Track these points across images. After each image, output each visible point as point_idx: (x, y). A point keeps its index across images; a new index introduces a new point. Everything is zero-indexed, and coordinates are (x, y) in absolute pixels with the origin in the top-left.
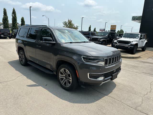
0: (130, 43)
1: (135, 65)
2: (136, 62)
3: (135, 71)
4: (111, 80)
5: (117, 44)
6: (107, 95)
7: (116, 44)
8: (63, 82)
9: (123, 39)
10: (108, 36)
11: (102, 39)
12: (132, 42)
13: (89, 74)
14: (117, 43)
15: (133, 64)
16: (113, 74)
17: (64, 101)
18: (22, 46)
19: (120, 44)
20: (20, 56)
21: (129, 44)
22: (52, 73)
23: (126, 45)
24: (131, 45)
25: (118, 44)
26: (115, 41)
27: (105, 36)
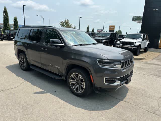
1: (141, 67)
2: (142, 64)
3: (143, 73)
4: (125, 84)
5: (120, 45)
6: (122, 100)
9: (125, 40)
10: (110, 37)
11: (104, 41)
12: (136, 43)
13: (106, 79)
15: (139, 66)
16: (128, 78)
17: (78, 109)
18: (23, 49)
19: (123, 45)
20: (20, 61)
21: (133, 46)
22: (60, 78)
23: (130, 47)
24: (135, 46)
26: (118, 42)
27: (107, 37)
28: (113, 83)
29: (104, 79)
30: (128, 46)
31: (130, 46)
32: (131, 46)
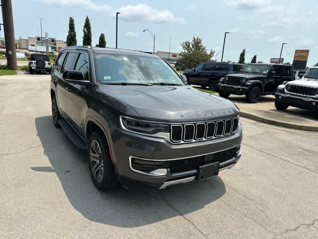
0: (317, 93)
4: (195, 179)
6: (182, 215)
7: (282, 95)
11: (253, 81)
13: (132, 159)
14: (286, 91)
15: (307, 147)
18: (54, 87)
19: (292, 93)
21: (316, 96)
23: (308, 98)
25: (288, 94)
26: (282, 86)
27: (262, 74)
28: (148, 171)
29: (130, 158)
30: (305, 95)
31: (308, 96)
32: (310, 98)
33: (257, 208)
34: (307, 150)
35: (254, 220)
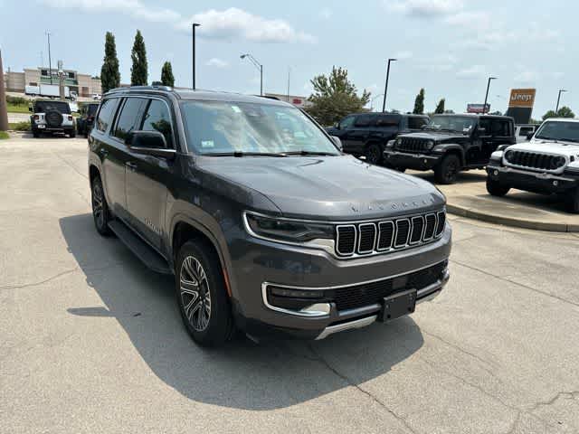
0: (561, 165)
1: (558, 262)
3: (549, 287)
4: (377, 320)
5: (502, 166)
6: (353, 384)
7: (499, 168)
8: (193, 307)
10: (475, 133)
11: (445, 145)
12: (572, 159)
13: (267, 287)
14: (505, 162)
15: (551, 258)
16: (386, 296)
18: (97, 161)
19: (516, 166)
20: (95, 202)
21: (559, 170)
22: (163, 270)
23: (545, 174)
24: (567, 173)
25: (509, 167)
26: (498, 154)
27: (463, 132)
28: (297, 309)
29: (264, 288)
30: (538, 169)
31: (544, 170)
32: (548, 173)
33: (482, 367)
34: (552, 265)
35: (479, 387)
